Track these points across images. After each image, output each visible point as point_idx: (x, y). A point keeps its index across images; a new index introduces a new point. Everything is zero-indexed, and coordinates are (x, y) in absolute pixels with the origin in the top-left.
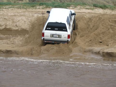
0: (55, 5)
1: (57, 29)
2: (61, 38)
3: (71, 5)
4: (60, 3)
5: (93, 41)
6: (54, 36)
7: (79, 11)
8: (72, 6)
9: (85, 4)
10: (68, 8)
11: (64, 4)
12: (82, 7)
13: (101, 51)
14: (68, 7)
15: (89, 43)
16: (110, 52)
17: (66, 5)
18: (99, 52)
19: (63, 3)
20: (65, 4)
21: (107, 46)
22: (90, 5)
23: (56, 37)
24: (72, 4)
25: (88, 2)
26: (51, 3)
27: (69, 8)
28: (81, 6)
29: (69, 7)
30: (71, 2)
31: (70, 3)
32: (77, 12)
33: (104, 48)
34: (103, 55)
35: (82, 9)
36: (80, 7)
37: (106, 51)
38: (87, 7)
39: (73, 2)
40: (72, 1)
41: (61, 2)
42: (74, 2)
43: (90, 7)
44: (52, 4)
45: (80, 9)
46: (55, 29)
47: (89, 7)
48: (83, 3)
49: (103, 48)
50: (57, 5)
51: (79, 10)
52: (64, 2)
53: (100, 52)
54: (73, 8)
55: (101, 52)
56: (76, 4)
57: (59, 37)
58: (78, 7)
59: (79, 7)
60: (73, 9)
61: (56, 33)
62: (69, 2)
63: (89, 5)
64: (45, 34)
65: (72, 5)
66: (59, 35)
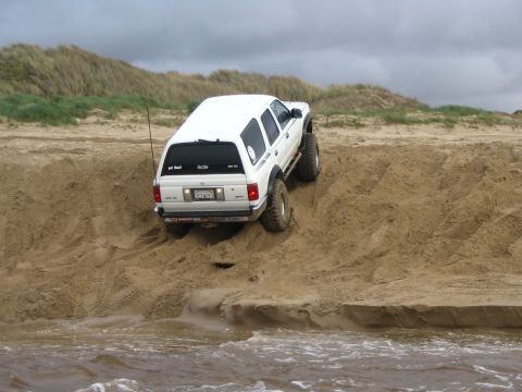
0: (20, 108)
1: (206, 167)
2: (224, 200)
3: (89, 108)
4: (43, 100)
5: (194, 262)
6: (198, 194)
7: (129, 134)
8: (95, 114)
9: (153, 104)
10: (78, 120)
11: (59, 105)
12: (139, 118)
13: (228, 304)
14: (77, 116)
15: (175, 271)
16: (262, 307)
17: (72, 109)
18: (218, 307)
19: (57, 100)
20: (65, 105)
21: (251, 280)
22: (176, 108)
23: (205, 199)
24: (96, 105)
25: (165, 94)
26: (6, 100)
27: (83, 121)
28: (134, 110)
29: (85, 117)
30: (91, 97)
31: (88, 100)
32: (118, 141)
33: (239, 289)
34: (235, 317)
35: (138, 126)
36: (131, 116)
37: (245, 301)
38: (162, 117)
39: (99, 96)
40: (95, 90)
41: (45, 92)
42: (103, 93)
43: (174, 117)
44: (7, 104)
45: (133, 125)
46: (199, 167)
47: (169, 117)
48: (143, 99)
49: (235, 290)
50: (31, 110)
51: (129, 130)
52: (60, 92)
53: (222, 308)
54: (102, 120)
55: (226, 308)
56: (113, 104)
57: (216, 198)
58: (122, 117)
59: (125, 116)
60: (102, 124)
61: (202, 184)
62: (80, 95)
63: (168, 107)
64: (163, 190)
65: (96, 110)
66: (215, 189)
